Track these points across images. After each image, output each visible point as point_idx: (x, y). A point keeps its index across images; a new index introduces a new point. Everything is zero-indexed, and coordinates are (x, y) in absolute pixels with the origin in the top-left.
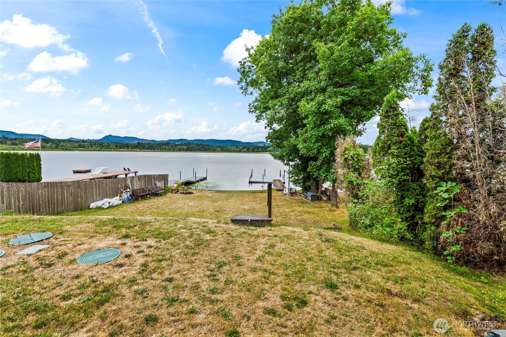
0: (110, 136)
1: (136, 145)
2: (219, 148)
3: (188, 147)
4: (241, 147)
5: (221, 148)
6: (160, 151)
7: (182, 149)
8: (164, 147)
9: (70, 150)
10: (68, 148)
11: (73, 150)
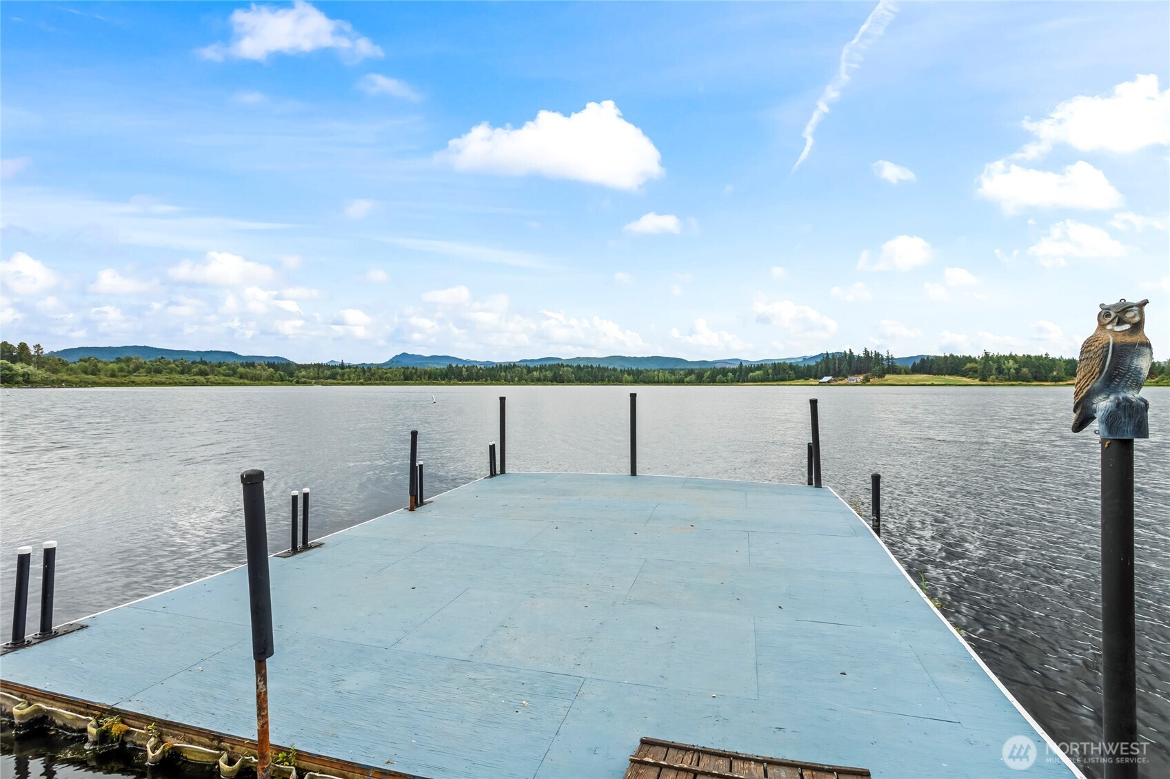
0: (404, 354)
1: (444, 371)
2: (629, 375)
3: (555, 373)
4: (682, 372)
5: (634, 375)
6: (491, 384)
7: (542, 377)
8: (503, 373)
9: (305, 383)
10: (303, 380)
11: (310, 384)
